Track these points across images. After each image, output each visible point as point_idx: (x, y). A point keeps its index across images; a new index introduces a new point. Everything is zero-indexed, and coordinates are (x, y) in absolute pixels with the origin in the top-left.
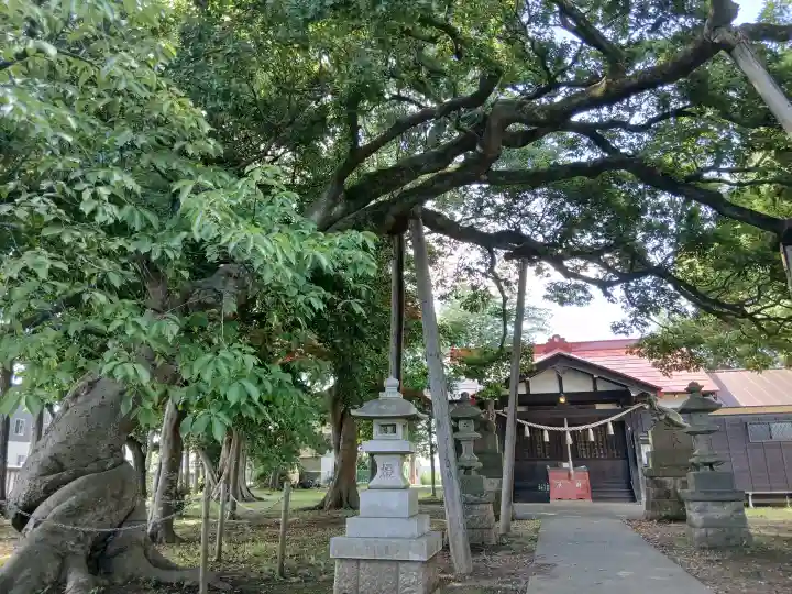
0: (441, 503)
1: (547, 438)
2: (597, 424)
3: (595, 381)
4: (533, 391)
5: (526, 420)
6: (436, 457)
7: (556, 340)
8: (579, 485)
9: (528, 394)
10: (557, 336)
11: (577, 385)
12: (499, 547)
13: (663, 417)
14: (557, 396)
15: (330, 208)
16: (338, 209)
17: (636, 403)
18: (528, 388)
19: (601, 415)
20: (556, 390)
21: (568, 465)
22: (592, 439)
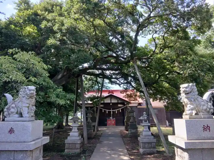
0: (83, 126)
1: (107, 112)
2: (118, 110)
3: (118, 100)
4: (105, 102)
5: (103, 109)
6: (82, 115)
7: (111, 91)
8: (113, 122)
11: (114, 101)
12: (94, 138)
15: (64, 73)
16: (65, 73)
17: (126, 105)
19: (119, 107)
20: (110, 102)
21: (111, 118)
22: (116, 112)
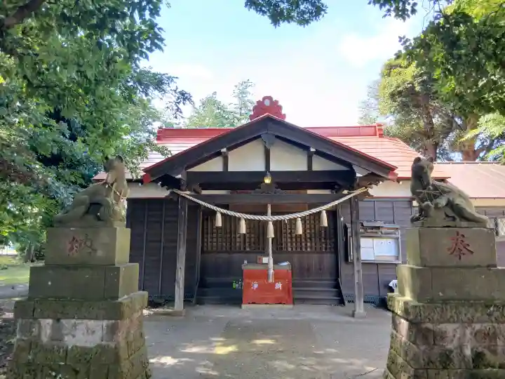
1: (243, 229)
2: (307, 213)
3: (310, 157)
4: (232, 168)
7: (267, 103)
8: (279, 286)
9: (226, 171)
10: (270, 98)
11: (288, 162)
13: (442, 202)
14: (262, 175)
17: (359, 186)
18: (226, 165)
19: (314, 201)
20: (260, 167)
22: (300, 231)
